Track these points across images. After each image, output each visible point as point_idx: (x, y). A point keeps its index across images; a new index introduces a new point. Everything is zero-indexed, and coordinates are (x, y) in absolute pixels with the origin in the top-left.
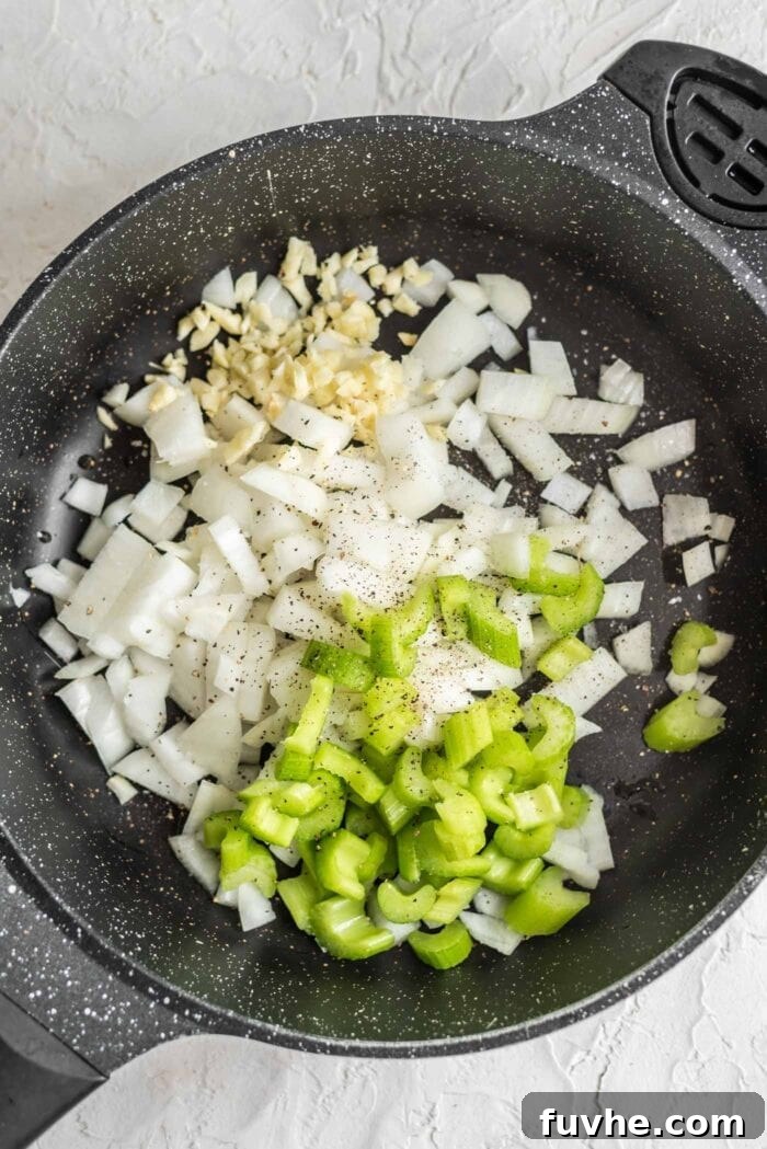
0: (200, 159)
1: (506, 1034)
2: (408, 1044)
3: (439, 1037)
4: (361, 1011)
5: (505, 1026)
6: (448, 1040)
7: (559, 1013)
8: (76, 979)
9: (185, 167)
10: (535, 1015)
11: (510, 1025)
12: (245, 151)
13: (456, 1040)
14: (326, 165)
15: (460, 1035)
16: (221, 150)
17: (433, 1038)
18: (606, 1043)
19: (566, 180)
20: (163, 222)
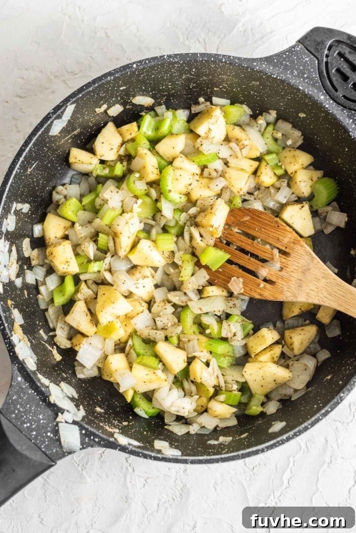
0: (120, 67)
3: (201, 456)
6: (205, 457)
8: (45, 420)
9: (114, 70)
10: (244, 449)
11: (233, 452)
12: (140, 65)
13: (209, 457)
14: (175, 73)
15: (211, 455)
16: (130, 64)
17: (198, 456)
19: (279, 85)
20: (103, 93)
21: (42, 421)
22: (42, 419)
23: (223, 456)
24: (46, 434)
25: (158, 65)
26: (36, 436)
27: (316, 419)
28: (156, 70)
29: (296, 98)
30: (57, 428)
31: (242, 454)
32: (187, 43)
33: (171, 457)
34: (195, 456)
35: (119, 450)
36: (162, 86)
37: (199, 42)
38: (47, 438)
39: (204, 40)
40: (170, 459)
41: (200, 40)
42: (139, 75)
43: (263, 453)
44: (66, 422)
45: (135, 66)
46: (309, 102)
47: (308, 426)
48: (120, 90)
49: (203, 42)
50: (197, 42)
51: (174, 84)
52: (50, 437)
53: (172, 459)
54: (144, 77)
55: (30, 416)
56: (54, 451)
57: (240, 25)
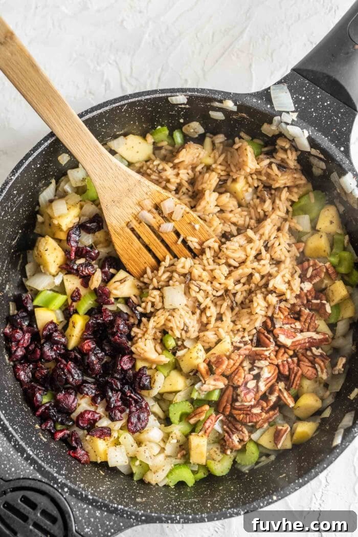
0: (290, 494)
1: (118, 102)
2: (161, 95)
3: (147, 100)
4: (182, 113)
5: (118, 106)
6: (143, 98)
7: (95, 113)
8: (310, 112)
9: (296, 490)
10: (106, 112)
11: (117, 107)
12: (268, 500)
13: (140, 98)
15: (138, 101)
16: (280, 499)
17: (150, 99)
18: (317, 503)
19: (114, 498)
20: (304, 465)
21: (313, 110)
22: (313, 112)
23: (126, 102)
24: (306, 98)
25: (249, 503)
26: (316, 94)
27: (37, 150)
28: (250, 498)
29: (94, 488)
30: (296, 106)
31: (107, 106)
32: (98, 68)
33: (178, 94)
34: (154, 99)
35: (230, 93)
36: (240, 486)
37: (110, 63)
38: (305, 94)
39: (115, 61)
40: (179, 92)
41: (111, 62)
42: (268, 490)
43: (86, 109)
44: (288, 112)
45: (275, 498)
46: (79, 484)
47: (44, 142)
48: (285, 473)
49: (114, 63)
50: (109, 65)
51: (228, 490)
52: (302, 96)
53: (176, 92)
54: (262, 490)
55: (325, 113)
56: (295, 82)
57: (147, 36)
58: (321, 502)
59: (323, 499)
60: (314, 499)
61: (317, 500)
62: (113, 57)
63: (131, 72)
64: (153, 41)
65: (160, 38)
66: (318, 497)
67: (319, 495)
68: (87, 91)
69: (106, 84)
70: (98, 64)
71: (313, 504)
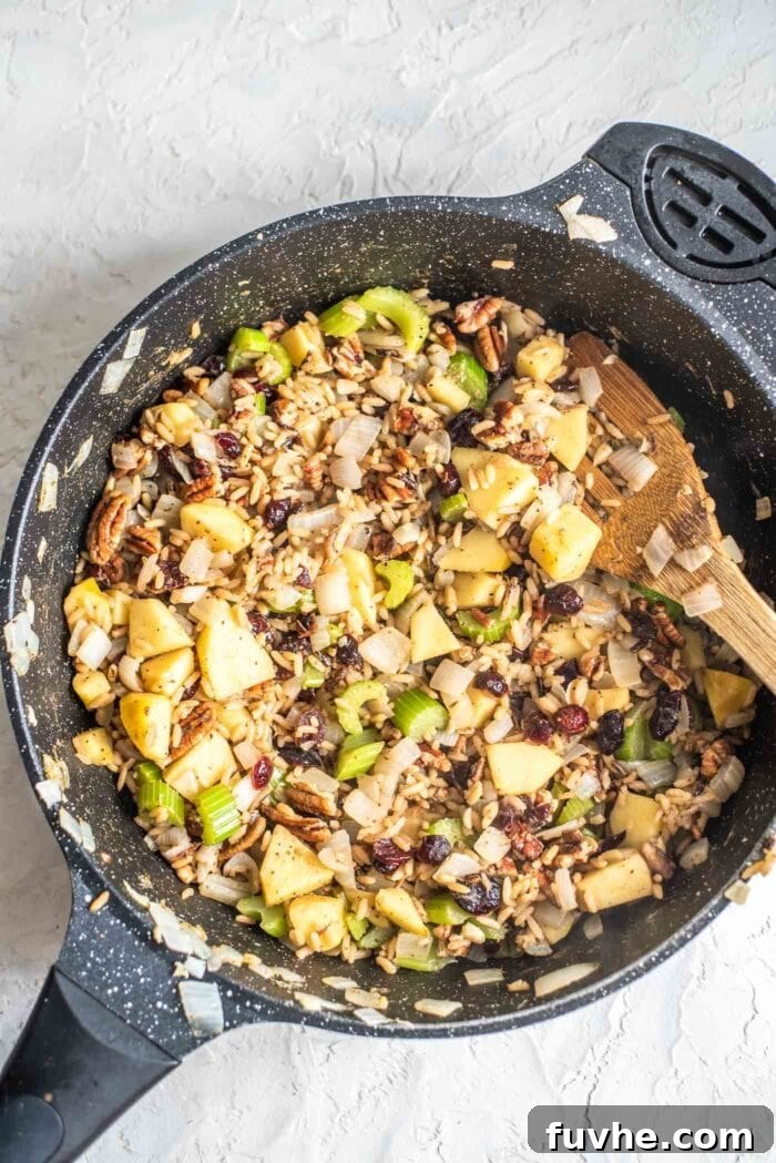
5: (535, 1007)
8: (148, 976)
13: (490, 1021)
14: (344, 242)
15: (494, 1016)
16: (250, 234)
22: (143, 976)
23: (519, 1015)
24: (154, 1004)
25: (308, 230)
26: (134, 1011)
28: (304, 241)
30: (175, 992)
35: (306, 1023)
36: (322, 272)
37: (359, 146)
39: (371, 144)
41: (363, 143)
44: (192, 978)
45: (260, 236)
49: (369, 147)
50: (357, 149)
51: (344, 264)
52: (161, 1009)
54: (282, 257)
55: (117, 971)
56: (174, 1037)
57: (441, 106)
58: (601, 1064)
59: (606, 1059)
60: (589, 1057)
61: (595, 1059)
62: (368, 136)
63: (398, 170)
64: (451, 118)
65: (465, 115)
66: (599, 1055)
67: (600, 1050)
68: (306, 192)
69: (344, 184)
70: (336, 143)
71: (586, 1065)
